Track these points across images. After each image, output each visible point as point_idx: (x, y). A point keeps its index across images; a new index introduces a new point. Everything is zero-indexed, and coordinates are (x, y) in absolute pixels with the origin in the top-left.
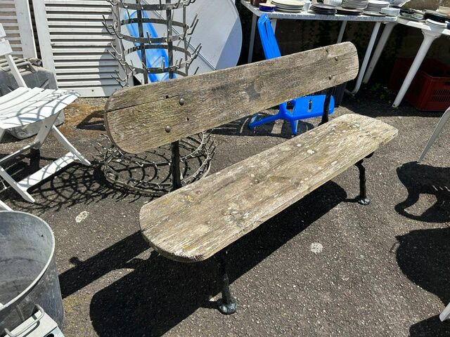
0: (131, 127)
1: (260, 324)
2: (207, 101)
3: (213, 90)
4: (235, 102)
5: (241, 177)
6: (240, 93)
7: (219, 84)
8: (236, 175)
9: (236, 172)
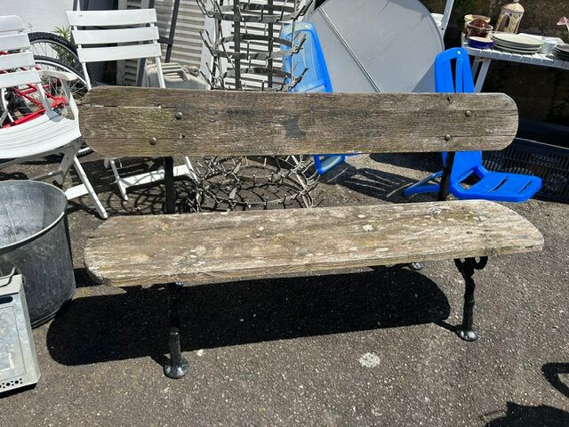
0: (105, 127)
1: (227, 404)
2: (217, 123)
3: (230, 112)
4: (261, 134)
5: (242, 226)
6: (272, 125)
7: (240, 107)
8: (243, 222)
9: (247, 219)
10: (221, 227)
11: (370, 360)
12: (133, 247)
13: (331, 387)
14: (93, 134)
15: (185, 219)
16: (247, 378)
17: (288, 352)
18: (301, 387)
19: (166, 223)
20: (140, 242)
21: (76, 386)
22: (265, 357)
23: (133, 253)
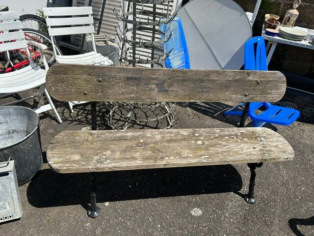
0: (60, 85)
1: (119, 233)
2: (120, 84)
3: (128, 78)
4: (144, 90)
5: (133, 138)
6: (150, 86)
7: (133, 76)
8: (132, 136)
9: (135, 134)
10: (121, 139)
11: (197, 212)
12: (73, 150)
13: (174, 227)
14: (53, 89)
15: (102, 134)
16: (130, 220)
17: (154, 206)
18: (159, 226)
19: (91, 135)
20: (76, 147)
21: (41, 219)
22: (141, 208)
23: (72, 153)
